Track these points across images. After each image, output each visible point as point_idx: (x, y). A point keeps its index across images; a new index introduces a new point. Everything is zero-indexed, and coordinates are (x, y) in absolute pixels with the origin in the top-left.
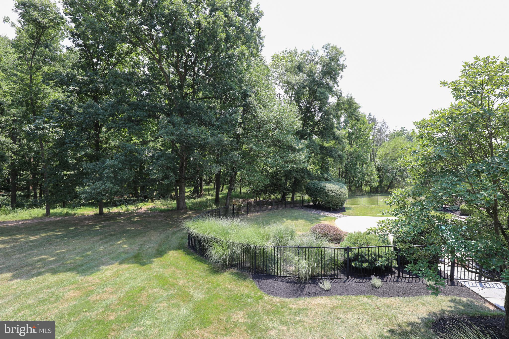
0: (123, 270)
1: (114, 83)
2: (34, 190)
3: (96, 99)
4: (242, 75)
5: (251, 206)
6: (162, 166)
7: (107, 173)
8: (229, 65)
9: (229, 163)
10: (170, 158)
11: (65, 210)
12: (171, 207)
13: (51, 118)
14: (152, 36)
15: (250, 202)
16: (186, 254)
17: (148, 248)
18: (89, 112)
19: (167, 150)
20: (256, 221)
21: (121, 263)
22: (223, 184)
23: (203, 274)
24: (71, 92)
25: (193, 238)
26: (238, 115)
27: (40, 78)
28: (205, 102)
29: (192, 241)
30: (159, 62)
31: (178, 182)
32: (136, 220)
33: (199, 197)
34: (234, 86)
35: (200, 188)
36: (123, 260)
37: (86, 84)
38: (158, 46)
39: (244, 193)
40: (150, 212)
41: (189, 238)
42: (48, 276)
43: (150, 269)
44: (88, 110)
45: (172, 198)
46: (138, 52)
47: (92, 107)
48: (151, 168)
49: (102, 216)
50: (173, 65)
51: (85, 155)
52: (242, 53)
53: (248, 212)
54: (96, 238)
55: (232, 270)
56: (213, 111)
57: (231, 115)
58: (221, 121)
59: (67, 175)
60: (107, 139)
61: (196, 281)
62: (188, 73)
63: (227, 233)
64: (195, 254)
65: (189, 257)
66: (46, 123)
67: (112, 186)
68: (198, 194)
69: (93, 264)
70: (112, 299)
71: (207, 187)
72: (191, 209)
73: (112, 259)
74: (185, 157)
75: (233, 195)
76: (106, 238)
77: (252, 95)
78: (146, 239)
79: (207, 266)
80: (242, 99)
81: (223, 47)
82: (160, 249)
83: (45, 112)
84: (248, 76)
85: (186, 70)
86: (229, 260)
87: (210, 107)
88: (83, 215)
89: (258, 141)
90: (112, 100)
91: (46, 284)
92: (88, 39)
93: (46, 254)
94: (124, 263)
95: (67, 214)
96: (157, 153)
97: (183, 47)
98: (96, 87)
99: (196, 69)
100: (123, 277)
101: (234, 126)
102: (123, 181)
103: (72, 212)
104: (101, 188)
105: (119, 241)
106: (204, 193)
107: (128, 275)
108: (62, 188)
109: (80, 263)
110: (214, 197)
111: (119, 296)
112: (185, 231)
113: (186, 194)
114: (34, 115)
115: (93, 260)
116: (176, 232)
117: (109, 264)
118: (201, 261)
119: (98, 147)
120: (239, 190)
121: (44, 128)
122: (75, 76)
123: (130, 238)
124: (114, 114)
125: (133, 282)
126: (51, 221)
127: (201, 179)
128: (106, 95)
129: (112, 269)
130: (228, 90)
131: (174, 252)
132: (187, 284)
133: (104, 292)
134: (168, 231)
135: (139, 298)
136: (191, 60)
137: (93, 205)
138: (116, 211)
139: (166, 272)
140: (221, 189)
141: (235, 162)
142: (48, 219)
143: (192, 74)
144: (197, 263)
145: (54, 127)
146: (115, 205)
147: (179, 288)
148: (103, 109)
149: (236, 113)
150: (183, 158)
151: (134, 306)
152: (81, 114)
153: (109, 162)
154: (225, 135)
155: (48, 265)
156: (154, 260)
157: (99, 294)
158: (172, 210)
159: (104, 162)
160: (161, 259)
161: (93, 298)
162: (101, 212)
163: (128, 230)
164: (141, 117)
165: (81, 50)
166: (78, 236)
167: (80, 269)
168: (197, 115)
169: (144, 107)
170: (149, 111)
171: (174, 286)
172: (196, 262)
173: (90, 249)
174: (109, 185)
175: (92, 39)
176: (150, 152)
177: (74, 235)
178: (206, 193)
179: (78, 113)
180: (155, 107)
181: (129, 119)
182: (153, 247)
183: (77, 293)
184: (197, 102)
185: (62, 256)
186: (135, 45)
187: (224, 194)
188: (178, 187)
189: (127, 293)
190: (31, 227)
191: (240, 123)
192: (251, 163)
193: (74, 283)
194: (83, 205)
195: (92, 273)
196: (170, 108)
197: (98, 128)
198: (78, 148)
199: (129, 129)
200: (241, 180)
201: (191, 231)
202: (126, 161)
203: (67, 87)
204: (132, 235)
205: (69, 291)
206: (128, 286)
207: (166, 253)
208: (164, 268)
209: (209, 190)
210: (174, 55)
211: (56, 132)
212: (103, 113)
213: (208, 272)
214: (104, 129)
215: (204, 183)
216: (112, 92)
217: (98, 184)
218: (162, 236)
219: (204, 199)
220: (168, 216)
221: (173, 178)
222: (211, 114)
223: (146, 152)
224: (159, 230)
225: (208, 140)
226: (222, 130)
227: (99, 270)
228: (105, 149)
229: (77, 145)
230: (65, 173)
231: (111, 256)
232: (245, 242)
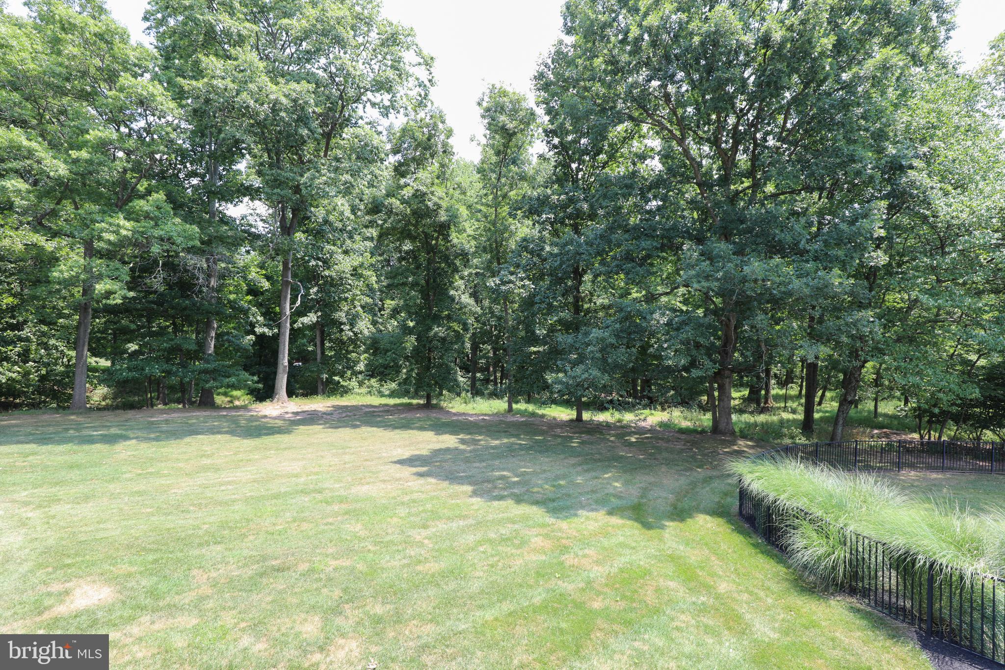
0: (613, 527)
1: (605, 196)
2: (495, 372)
3: (576, 229)
4: (884, 120)
5: (908, 451)
6: (686, 342)
7: (592, 352)
8: (845, 106)
9: (844, 339)
10: (702, 325)
11: (531, 408)
12: (700, 426)
13: (518, 266)
14: (667, 97)
15: (905, 442)
16: (733, 530)
17: (657, 498)
18: (568, 252)
19: (694, 311)
20: (926, 492)
21: (610, 513)
22: (825, 389)
23: (775, 587)
24: (543, 223)
25: (752, 499)
26: (872, 222)
27: (506, 208)
28: (784, 202)
29: (748, 505)
30: (681, 141)
31: (718, 376)
32: (633, 440)
33: (763, 411)
34: (860, 152)
35: (763, 392)
36: (613, 508)
37: (564, 207)
38: (680, 111)
39: (886, 415)
40: (658, 428)
41: (740, 497)
42: (510, 502)
43: (661, 539)
44: (567, 249)
45: (703, 408)
46: (642, 133)
47: (571, 242)
48: (665, 346)
49: (581, 424)
50: (708, 140)
51: (560, 321)
52: (885, 68)
53: (899, 466)
54: (573, 461)
55: (855, 600)
56: (803, 220)
57: (853, 222)
58: (825, 241)
59: (535, 353)
60: (592, 294)
61: (756, 594)
62: (741, 148)
63: (841, 506)
64: (754, 536)
65: (741, 538)
66: (512, 273)
67: (599, 374)
68: (758, 404)
69: (568, 503)
70: (598, 572)
71: (782, 392)
72: (744, 437)
73: (597, 502)
74: (733, 322)
75: (851, 418)
76: (587, 463)
77: (916, 163)
78: (653, 480)
79: (785, 570)
80: (885, 179)
81: (828, 68)
82: (680, 505)
83: (511, 258)
84: (902, 117)
85: (736, 144)
86: (844, 575)
87: (794, 213)
88: (555, 419)
89: (939, 281)
90: (601, 227)
91: (509, 515)
92: (568, 133)
93: (509, 470)
94: (616, 514)
95: (533, 414)
96: (676, 316)
97: (731, 98)
98: (577, 209)
99: (758, 136)
100: (614, 540)
101: (861, 248)
102: (616, 366)
103: (540, 412)
104: (583, 377)
105: (607, 473)
106: (772, 403)
107: (621, 539)
108: (528, 372)
109: (551, 496)
110: (800, 417)
111: (607, 572)
112: (734, 480)
113: (733, 403)
114: (499, 264)
115: (569, 495)
116: (710, 478)
117: (592, 510)
118: (767, 553)
119: (577, 309)
120: (870, 405)
121: (511, 282)
122: (548, 197)
123: (625, 472)
124: (604, 250)
125: (631, 554)
126: (513, 422)
127: (768, 372)
128: (592, 220)
129: (596, 520)
130: (843, 165)
131: (708, 518)
132: (735, 595)
133: (585, 556)
134: (695, 474)
135: (640, 588)
136: (748, 119)
137: (567, 404)
138: (601, 420)
139: (693, 556)
140: (817, 400)
141: (861, 338)
142: (510, 418)
143: (751, 147)
144: (760, 555)
145: (522, 279)
146: (602, 408)
147: (718, 597)
148: (587, 244)
149: (866, 216)
150: (727, 326)
151: (633, 601)
152: (556, 255)
153: (595, 333)
154: (836, 271)
155: (510, 488)
156: (667, 523)
157: (577, 556)
158: (703, 432)
159: (587, 334)
160: (681, 525)
161: (569, 559)
162: (579, 418)
163: (622, 457)
164: (648, 249)
165: (556, 153)
166: (547, 451)
167: (551, 505)
168: (763, 234)
169: (654, 231)
170: (663, 237)
171: (708, 589)
172: (756, 554)
173: (564, 477)
174: (595, 372)
175: (572, 132)
176: (663, 314)
177: (542, 449)
178: (778, 405)
179: (551, 254)
180: (673, 229)
181: (628, 257)
182: (666, 498)
183: (548, 544)
184: (763, 205)
185: (527, 477)
186: (637, 122)
187: (827, 412)
188: (716, 385)
189: (622, 571)
190: (491, 426)
191: (880, 239)
192: (911, 340)
193: (543, 526)
194: (554, 402)
195: (567, 517)
196: (702, 227)
197: (578, 275)
198: (551, 309)
199: (627, 274)
200: (877, 383)
201: (747, 483)
202: (621, 331)
203: (538, 216)
204: (630, 468)
205: (536, 536)
206: (623, 559)
207: (691, 516)
208: (687, 544)
209: (786, 398)
210: (710, 120)
211: (523, 286)
212: (587, 251)
213: (786, 585)
214: (587, 277)
215: (773, 382)
216: (601, 212)
217: (578, 370)
218: (683, 481)
219: (775, 418)
220: (694, 443)
221: (708, 366)
222: (798, 226)
223: (657, 316)
224: (676, 467)
225: (790, 287)
226: (825, 260)
227: (576, 515)
228: (588, 311)
229: (550, 305)
230: (533, 349)
231: (594, 496)
232: (899, 542)
